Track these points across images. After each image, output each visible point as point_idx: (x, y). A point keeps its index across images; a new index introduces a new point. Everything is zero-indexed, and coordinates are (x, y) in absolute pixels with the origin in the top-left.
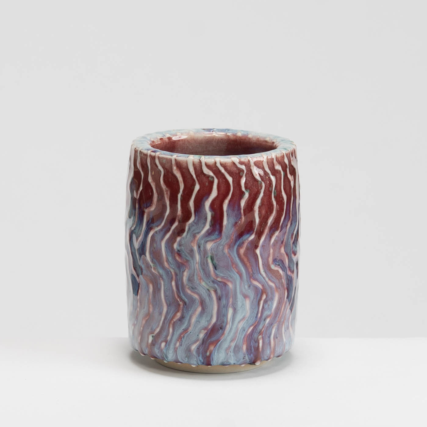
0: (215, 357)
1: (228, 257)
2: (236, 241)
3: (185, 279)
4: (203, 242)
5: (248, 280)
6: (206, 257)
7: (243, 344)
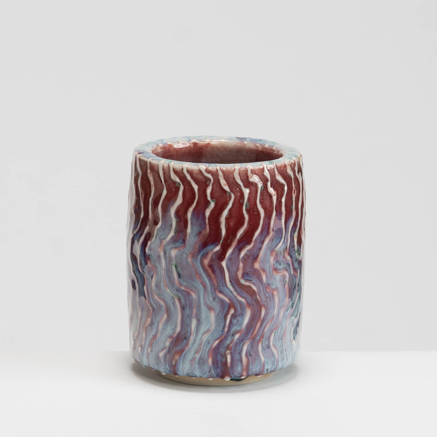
0: (180, 366)
1: (191, 266)
2: (199, 251)
3: (153, 284)
4: (168, 248)
5: (213, 292)
6: (171, 264)
7: (209, 357)
